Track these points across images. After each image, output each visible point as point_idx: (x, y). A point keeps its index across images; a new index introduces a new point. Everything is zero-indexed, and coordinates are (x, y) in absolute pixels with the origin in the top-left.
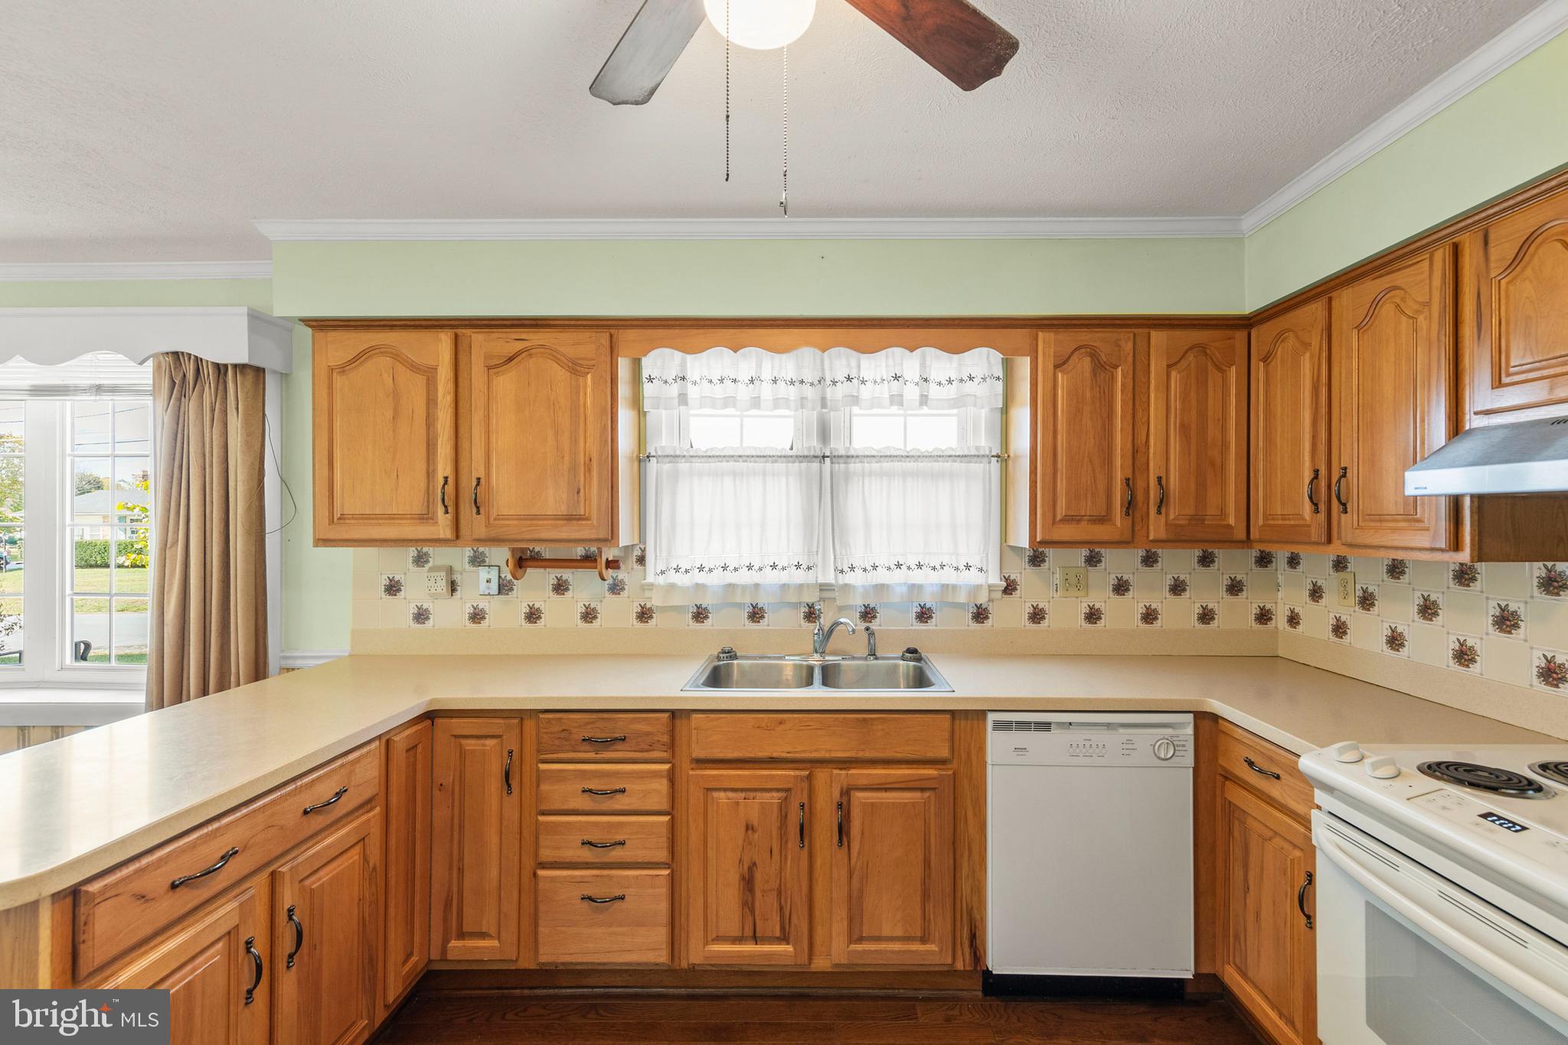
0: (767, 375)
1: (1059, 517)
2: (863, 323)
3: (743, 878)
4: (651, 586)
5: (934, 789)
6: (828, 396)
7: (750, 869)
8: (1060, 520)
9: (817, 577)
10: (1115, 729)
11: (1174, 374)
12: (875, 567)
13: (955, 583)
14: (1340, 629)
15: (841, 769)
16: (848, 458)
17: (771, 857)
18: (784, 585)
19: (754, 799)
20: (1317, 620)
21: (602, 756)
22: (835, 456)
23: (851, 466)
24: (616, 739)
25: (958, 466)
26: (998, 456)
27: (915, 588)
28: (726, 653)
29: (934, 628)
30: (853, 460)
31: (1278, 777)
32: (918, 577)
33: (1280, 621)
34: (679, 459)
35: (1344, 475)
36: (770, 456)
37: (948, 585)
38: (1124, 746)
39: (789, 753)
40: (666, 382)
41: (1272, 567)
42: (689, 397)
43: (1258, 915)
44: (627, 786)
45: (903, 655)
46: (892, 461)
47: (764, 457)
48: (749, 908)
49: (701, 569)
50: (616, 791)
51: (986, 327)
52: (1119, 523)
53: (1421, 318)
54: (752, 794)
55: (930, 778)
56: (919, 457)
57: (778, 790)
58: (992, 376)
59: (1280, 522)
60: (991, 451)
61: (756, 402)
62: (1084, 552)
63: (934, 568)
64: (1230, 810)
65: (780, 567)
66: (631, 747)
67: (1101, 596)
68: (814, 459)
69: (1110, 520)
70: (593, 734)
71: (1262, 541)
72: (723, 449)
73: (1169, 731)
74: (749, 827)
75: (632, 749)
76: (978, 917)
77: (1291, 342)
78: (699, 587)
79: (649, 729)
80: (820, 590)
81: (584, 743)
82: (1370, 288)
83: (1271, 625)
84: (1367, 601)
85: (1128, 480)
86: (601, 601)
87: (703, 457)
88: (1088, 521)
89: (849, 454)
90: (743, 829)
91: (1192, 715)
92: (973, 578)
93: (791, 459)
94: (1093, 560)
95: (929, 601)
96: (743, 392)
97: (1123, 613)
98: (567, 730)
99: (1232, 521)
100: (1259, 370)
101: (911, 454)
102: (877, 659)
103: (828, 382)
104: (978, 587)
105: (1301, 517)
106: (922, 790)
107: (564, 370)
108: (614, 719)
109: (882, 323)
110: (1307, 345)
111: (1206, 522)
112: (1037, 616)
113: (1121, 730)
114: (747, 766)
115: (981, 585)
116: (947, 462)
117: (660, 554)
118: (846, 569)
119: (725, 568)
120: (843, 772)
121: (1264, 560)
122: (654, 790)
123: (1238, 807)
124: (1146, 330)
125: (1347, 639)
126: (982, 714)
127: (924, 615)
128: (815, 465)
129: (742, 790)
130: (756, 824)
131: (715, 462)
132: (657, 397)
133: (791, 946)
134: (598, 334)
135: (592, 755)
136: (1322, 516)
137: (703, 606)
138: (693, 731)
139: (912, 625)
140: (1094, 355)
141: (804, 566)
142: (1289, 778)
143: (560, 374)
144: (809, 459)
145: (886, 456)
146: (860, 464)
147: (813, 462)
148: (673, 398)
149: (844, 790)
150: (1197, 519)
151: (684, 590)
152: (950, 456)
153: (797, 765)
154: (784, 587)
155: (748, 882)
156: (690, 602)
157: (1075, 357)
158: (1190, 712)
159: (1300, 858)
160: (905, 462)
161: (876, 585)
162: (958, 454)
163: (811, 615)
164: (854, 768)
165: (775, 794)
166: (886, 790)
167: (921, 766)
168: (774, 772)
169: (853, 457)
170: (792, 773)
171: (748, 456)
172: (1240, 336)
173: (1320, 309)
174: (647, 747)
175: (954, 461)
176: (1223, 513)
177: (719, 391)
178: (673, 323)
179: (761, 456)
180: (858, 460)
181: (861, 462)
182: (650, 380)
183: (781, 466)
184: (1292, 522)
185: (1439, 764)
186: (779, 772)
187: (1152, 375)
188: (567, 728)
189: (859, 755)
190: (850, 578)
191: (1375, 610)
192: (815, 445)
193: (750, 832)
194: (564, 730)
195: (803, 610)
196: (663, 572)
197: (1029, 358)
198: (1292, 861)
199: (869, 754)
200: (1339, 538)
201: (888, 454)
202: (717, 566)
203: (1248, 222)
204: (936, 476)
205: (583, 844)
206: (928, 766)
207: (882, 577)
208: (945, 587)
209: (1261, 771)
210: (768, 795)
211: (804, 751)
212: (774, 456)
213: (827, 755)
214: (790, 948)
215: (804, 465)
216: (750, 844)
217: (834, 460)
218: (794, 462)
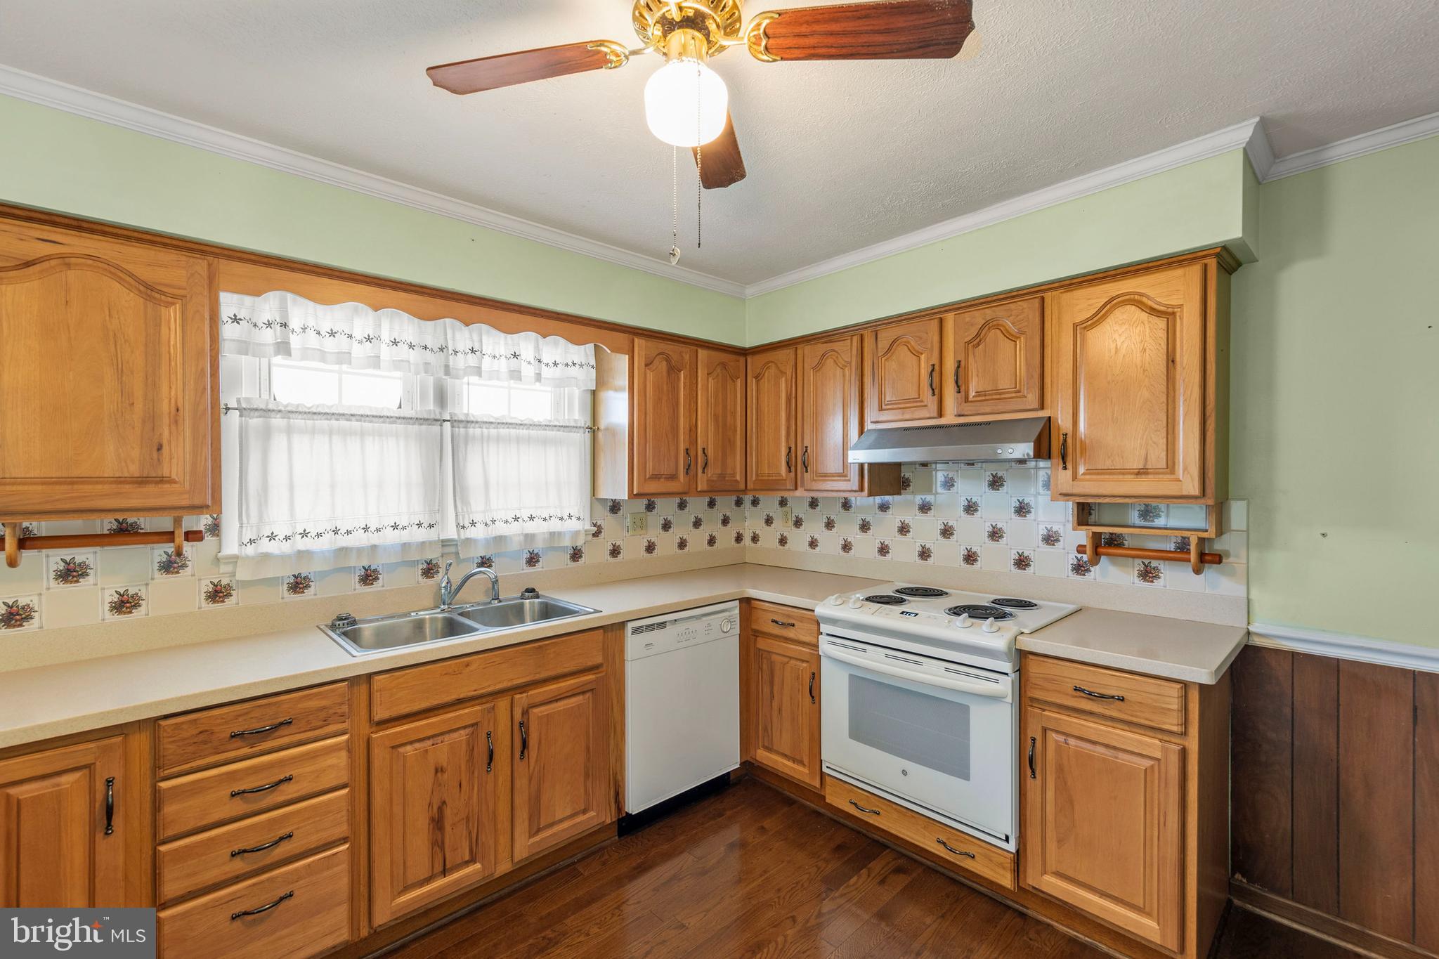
0: (386, 336)
1: (648, 477)
2: (505, 306)
3: (433, 820)
4: (234, 560)
5: (592, 690)
6: (451, 364)
7: (440, 810)
8: (649, 478)
9: (439, 535)
10: (700, 619)
11: (710, 379)
12: (493, 521)
13: (560, 530)
14: (783, 541)
15: (520, 693)
16: (467, 423)
17: (460, 791)
18: (405, 544)
19: (442, 742)
20: (769, 538)
21: (260, 748)
22: (455, 421)
23: (471, 431)
24: (282, 724)
25: (560, 434)
26: (591, 428)
27: (529, 537)
28: (342, 620)
29: (541, 569)
30: (473, 425)
31: (793, 625)
32: (531, 528)
33: (747, 540)
34: (273, 414)
35: (806, 451)
36: (388, 417)
37: (554, 533)
38: (707, 628)
39: (475, 691)
40: (255, 325)
41: (743, 506)
42: (292, 346)
43: (780, 710)
44: (294, 773)
45: (522, 594)
46: (508, 428)
47: (380, 417)
48: (438, 846)
49: (304, 534)
50: (281, 782)
51: (600, 327)
52: (682, 481)
53: (846, 370)
54: (439, 739)
55: (590, 682)
56: (531, 425)
57: (465, 727)
58: (588, 365)
59: (766, 478)
60: (585, 424)
61: (375, 362)
62: (645, 501)
63: (545, 519)
64: (760, 654)
65: (400, 527)
66: (300, 728)
67: (655, 534)
68: (434, 422)
69: (677, 478)
70: (246, 727)
71: (755, 490)
72: (332, 406)
73: (727, 614)
74: (439, 770)
75: (303, 730)
76: (620, 778)
77: (773, 370)
78: (301, 555)
79: (323, 703)
80: (443, 546)
81: (234, 739)
82: (821, 348)
83: (742, 543)
84: (798, 523)
85: (687, 450)
86: (147, 584)
87: (305, 413)
88: (665, 478)
89: (469, 419)
90: (433, 771)
91: (738, 601)
92: (574, 525)
93: (411, 421)
94: (650, 507)
95: (538, 546)
96: (360, 351)
97: (666, 543)
98: (206, 731)
99: (738, 478)
100: (752, 383)
101: (525, 422)
102: (500, 601)
103: (451, 351)
104: (577, 533)
105: (779, 474)
106: (584, 693)
107: (132, 294)
108: (276, 703)
109: (522, 309)
110: (783, 373)
111: (727, 479)
112: (615, 552)
113: (704, 619)
114: (432, 714)
115: (579, 531)
116: (553, 431)
117: (248, 522)
118: (467, 524)
119: (336, 532)
120: (524, 695)
121: (739, 503)
122: (329, 766)
123: (765, 651)
124: (695, 348)
125: (787, 546)
126: (622, 625)
127: (533, 560)
128: (436, 428)
129: (429, 738)
130: (445, 765)
131: (321, 420)
132: (245, 342)
133: (478, 864)
134: (192, 260)
135: (246, 751)
136: (793, 474)
137: (303, 575)
138: (376, 693)
139: (523, 570)
140: (668, 360)
141: (426, 525)
142: (801, 624)
143: (128, 299)
144: (430, 422)
145: (503, 423)
146: (480, 429)
147: (434, 425)
148: (269, 345)
149: (525, 710)
150: (722, 476)
151: (283, 558)
152: (555, 426)
153: (480, 701)
154: (406, 546)
155: (438, 822)
156: (287, 572)
157: (657, 359)
158: (736, 600)
159: (806, 667)
160: (519, 429)
161: (495, 537)
162: (561, 424)
163: (430, 570)
164: (531, 690)
165: (462, 732)
166: (557, 701)
167: (581, 675)
168: (462, 712)
169: (473, 422)
170: (479, 708)
171: (362, 416)
172: (742, 359)
173: (791, 353)
174: (320, 723)
175: (559, 431)
176: (734, 475)
177: (330, 345)
178: (299, 266)
179: (377, 417)
180: (477, 425)
181: (480, 427)
182: (236, 319)
183: (399, 427)
184: (774, 478)
185: (870, 597)
186: (466, 711)
187: (699, 379)
188: (206, 728)
189: (536, 678)
190: (471, 533)
191: (802, 528)
192: (432, 408)
193: (439, 774)
194: (201, 732)
195: (421, 567)
196: (252, 541)
197: (627, 356)
198: (802, 670)
199: (543, 675)
200: (803, 485)
201: (504, 421)
202: (328, 530)
203: (750, 291)
204: (545, 442)
205: (233, 856)
206: (586, 674)
207: (500, 529)
208: (552, 534)
209: (782, 624)
210: (455, 735)
211: (489, 686)
212: (392, 417)
213: (510, 684)
214: (478, 866)
215: (424, 427)
216: (440, 785)
217: (455, 424)
218: (414, 424)
